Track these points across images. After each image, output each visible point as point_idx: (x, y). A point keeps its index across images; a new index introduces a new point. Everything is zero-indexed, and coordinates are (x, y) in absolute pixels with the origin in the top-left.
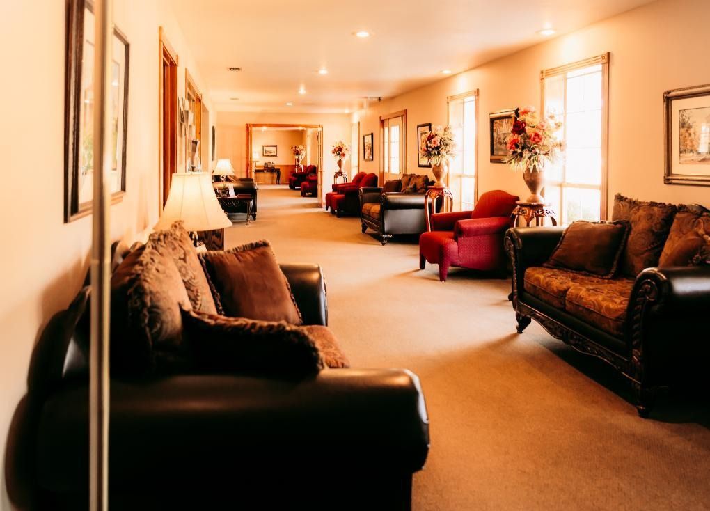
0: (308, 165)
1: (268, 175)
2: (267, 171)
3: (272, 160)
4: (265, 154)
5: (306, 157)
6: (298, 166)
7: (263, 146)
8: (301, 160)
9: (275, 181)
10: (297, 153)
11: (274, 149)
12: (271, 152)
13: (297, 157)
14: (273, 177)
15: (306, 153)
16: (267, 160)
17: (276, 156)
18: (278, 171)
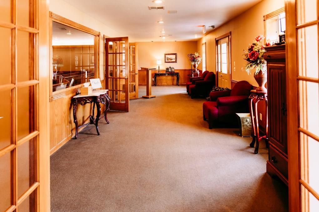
0: (204, 70)
1: (170, 78)
2: (169, 74)
3: (172, 65)
4: (167, 61)
5: (201, 62)
6: (195, 71)
7: (165, 55)
8: (197, 66)
9: (175, 82)
10: (193, 59)
11: (174, 57)
12: (171, 59)
13: (193, 63)
14: (173, 79)
15: (202, 60)
16: (168, 65)
17: (176, 62)
18: (177, 74)
